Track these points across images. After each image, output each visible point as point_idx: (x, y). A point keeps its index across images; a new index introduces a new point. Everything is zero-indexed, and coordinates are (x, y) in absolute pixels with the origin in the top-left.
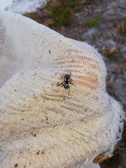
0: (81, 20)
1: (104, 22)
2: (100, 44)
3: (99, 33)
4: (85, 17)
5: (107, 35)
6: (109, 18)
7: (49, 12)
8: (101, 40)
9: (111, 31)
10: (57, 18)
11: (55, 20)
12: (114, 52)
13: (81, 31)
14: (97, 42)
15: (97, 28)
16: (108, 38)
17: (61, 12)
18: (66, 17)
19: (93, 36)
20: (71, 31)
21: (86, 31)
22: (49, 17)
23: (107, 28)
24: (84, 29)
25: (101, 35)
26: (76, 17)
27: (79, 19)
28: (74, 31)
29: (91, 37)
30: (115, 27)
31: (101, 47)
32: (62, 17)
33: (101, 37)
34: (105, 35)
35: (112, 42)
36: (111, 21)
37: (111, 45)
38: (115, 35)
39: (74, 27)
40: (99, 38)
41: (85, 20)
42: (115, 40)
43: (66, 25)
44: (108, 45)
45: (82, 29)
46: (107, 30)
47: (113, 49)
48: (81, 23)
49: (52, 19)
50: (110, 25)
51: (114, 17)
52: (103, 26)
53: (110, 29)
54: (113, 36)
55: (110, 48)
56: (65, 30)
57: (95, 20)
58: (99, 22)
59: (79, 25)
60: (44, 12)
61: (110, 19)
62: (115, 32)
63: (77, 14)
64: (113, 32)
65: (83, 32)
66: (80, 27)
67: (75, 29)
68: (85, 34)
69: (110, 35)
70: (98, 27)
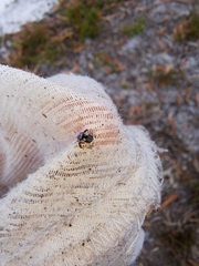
0: (115, 26)
1: (152, 27)
2: (148, 62)
3: (146, 44)
4: (122, 21)
5: (158, 46)
6: (159, 19)
7: (65, 18)
8: (149, 55)
9: (164, 39)
10: (77, 27)
11: (74, 30)
12: (172, 72)
13: (116, 43)
14: (143, 59)
15: (142, 37)
16: (160, 51)
17: (83, 17)
18: (91, 23)
19: (136, 49)
20: (101, 45)
21: (125, 43)
22: (65, 26)
23: (156, 35)
24: (121, 41)
25: (149, 47)
26: (108, 22)
27: (113, 24)
28: (106, 44)
29: (133, 51)
30: (170, 32)
31: (151, 65)
32: (85, 23)
33: (149, 50)
34: (154, 46)
35: (166, 57)
36: (163, 24)
37: (166, 62)
38: (171, 45)
39: (105, 38)
40: (147, 52)
41: (122, 25)
42: (171, 52)
43: (93, 37)
44: (161, 62)
45: (118, 39)
46: (157, 38)
47: (169, 68)
48: (116, 31)
49: (70, 29)
50: (162, 29)
51: (167, 17)
52: (150, 32)
53: (161, 36)
54: (168, 46)
55: (164, 67)
56: (92, 45)
57: (137, 24)
58: (143, 26)
59: (112, 35)
60: (56, 19)
61: (161, 21)
62: (169, 40)
63: (109, 18)
64: (167, 41)
65: (121, 45)
66: (115, 37)
67: (108, 41)
68: (124, 48)
69: (162, 46)
70: (143, 35)
